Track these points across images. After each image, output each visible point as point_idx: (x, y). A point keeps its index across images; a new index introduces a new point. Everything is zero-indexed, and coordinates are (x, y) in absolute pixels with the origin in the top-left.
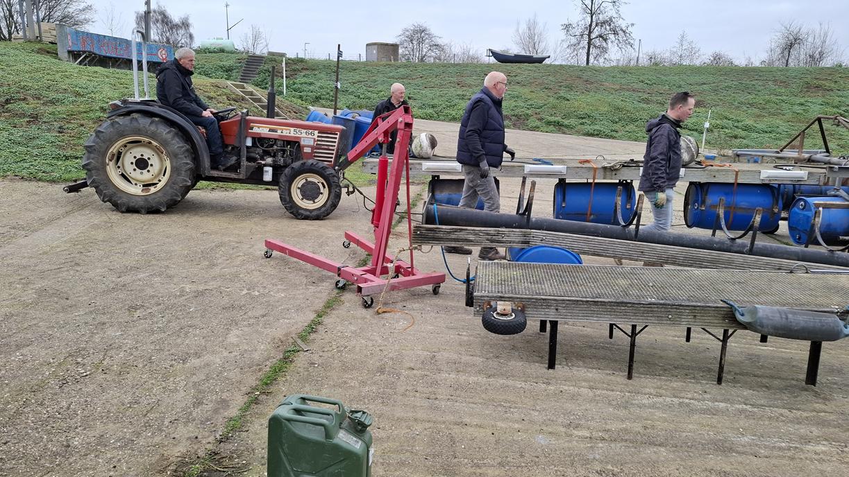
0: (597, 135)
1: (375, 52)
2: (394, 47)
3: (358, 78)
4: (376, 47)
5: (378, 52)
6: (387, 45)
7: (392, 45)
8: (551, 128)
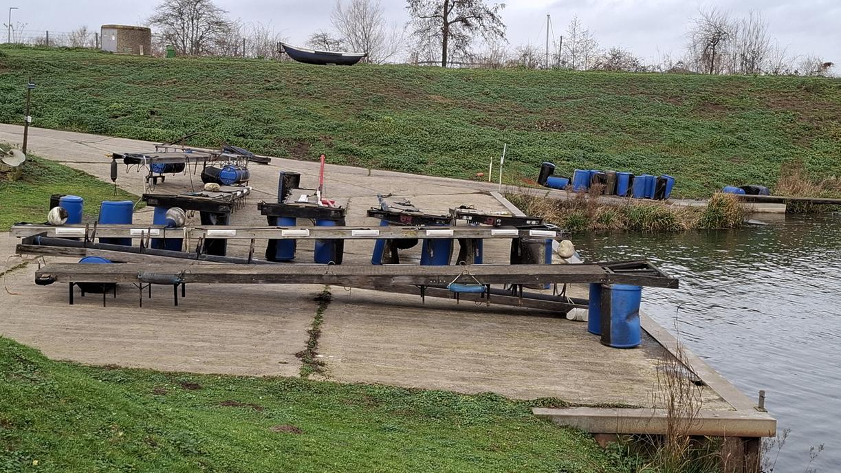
0: (397, 168)
1: (113, 38)
2: (144, 33)
3: (81, 81)
4: (115, 31)
5: (119, 39)
6: (132, 29)
7: (141, 29)
8: (341, 157)
